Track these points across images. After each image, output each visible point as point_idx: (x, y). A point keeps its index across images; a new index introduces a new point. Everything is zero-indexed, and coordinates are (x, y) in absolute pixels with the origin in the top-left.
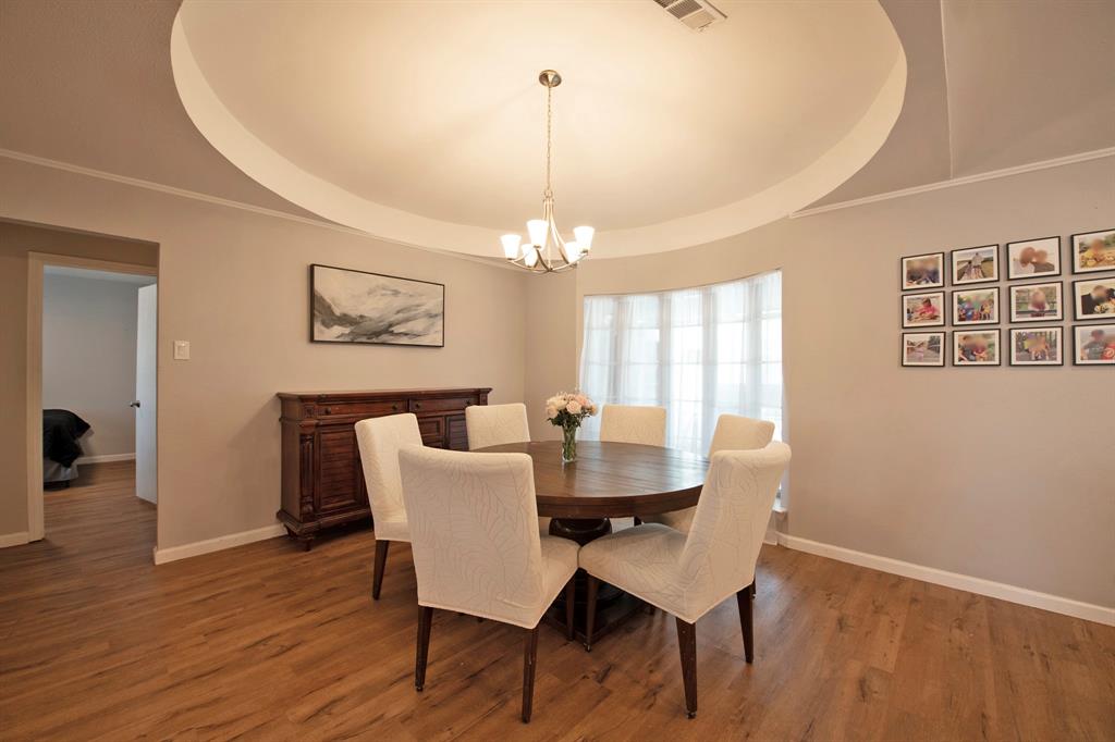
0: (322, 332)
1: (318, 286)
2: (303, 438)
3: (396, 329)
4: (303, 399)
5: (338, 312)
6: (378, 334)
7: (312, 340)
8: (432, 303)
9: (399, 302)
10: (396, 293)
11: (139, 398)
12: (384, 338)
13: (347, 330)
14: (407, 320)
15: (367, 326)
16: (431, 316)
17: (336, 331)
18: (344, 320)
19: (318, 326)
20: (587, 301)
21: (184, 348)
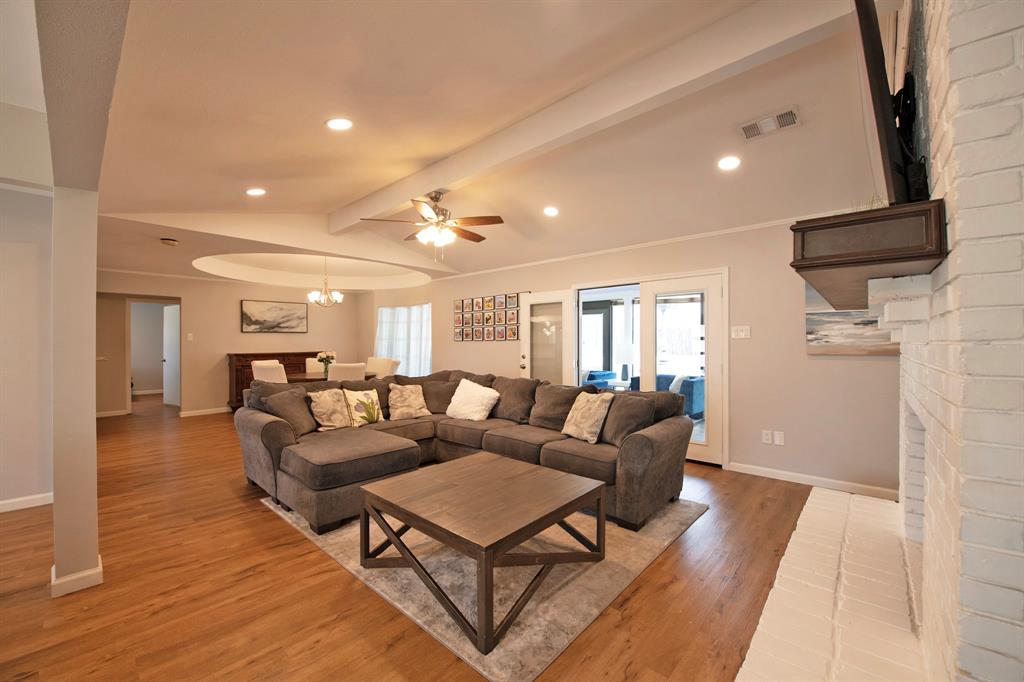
0: (246, 328)
1: (244, 309)
2: (237, 370)
3: (282, 325)
4: (236, 355)
5: (253, 319)
6: (273, 328)
7: (242, 331)
8: (301, 312)
9: (283, 313)
10: (281, 309)
11: (164, 357)
12: (276, 329)
13: (258, 327)
14: (286, 321)
15: (268, 324)
16: (299, 318)
17: (253, 327)
18: (257, 322)
19: (244, 326)
20: (380, 309)
21: (190, 336)
